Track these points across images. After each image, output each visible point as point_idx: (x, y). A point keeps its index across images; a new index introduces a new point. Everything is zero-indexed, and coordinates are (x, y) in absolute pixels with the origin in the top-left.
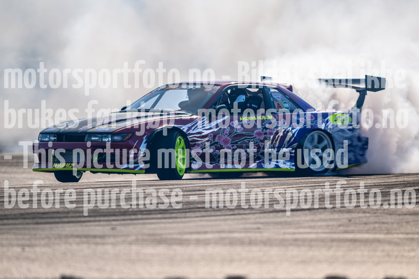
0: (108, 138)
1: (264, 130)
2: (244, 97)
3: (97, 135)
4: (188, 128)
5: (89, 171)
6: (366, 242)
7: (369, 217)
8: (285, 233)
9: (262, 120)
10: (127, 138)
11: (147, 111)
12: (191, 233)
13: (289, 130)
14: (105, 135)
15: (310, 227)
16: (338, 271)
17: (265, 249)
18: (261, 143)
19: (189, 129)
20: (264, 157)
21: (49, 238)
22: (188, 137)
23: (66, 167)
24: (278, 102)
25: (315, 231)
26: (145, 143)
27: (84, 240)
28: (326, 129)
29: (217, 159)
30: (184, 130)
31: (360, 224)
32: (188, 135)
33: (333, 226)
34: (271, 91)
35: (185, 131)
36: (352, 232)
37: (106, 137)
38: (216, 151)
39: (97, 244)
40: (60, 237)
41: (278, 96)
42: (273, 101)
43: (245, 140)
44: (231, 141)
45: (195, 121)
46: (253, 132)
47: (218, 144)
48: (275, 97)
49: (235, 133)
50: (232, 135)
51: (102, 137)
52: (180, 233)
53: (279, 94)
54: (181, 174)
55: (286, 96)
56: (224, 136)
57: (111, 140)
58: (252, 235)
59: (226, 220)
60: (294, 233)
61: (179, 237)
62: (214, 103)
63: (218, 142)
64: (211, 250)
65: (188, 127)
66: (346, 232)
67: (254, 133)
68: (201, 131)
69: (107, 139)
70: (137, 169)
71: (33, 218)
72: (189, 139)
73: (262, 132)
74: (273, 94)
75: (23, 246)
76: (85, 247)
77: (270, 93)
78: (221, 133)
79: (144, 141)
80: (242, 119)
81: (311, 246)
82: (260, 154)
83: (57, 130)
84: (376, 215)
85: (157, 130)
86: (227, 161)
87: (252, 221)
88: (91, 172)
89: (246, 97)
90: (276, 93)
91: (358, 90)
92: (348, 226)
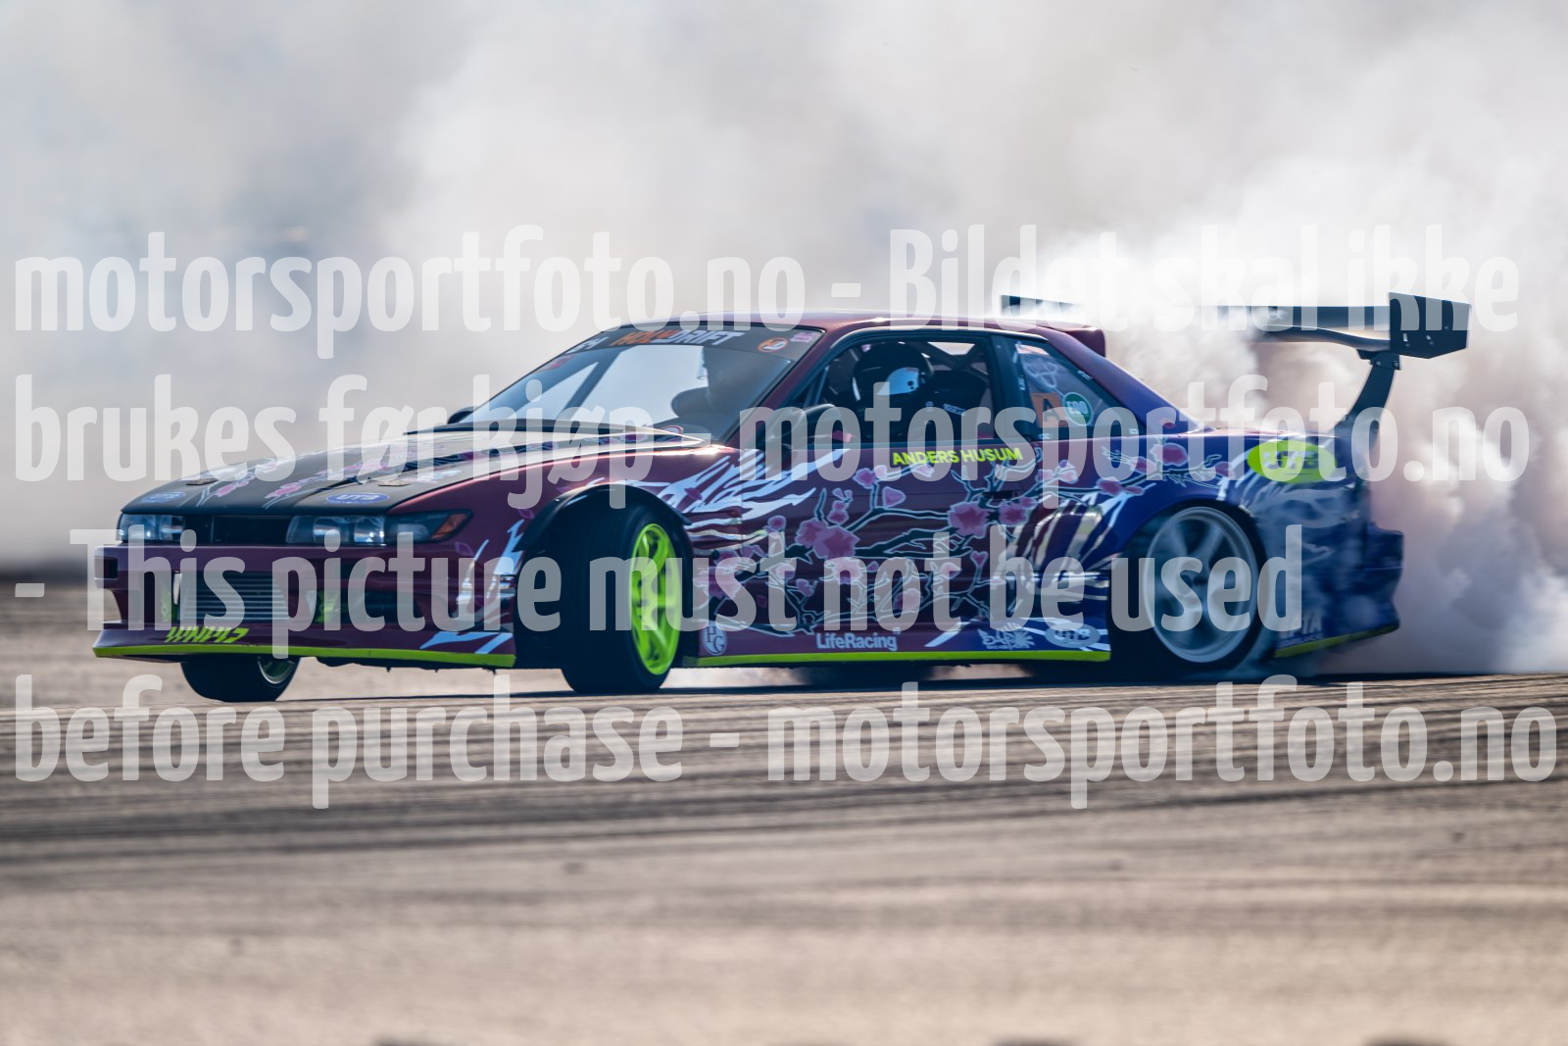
0: (373, 531)
1: (988, 504)
2: (913, 375)
3: (333, 518)
4: (685, 494)
5: (314, 658)
6: (1518, 916)
7: (1528, 824)
8: (1213, 886)
9: (979, 462)
10: (447, 529)
11: (548, 427)
12: (866, 884)
13: (1087, 502)
14: (362, 518)
15: (1309, 861)
16: (1415, 1025)
17: (1140, 942)
18: (975, 552)
19: (692, 495)
20: (989, 606)
21: (330, 902)
22: (686, 527)
23: (217, 641)
24: (1045, 396)
25: (1327, 874)
26: (516, 550)
27: (465, 910)
28: (1233, 499)
29: (802, 613)
30: (669, 502)
31: (1495, 849)
32: (686, 520)
33: (1394, 856)
34: (1020, 351)
35: (674, 506)
36: (1467, 879)
37: (367, 526)
38: (799, 581)
39: (511, 925)
40: (372, 899)
41: (1045, 373)
42: (1027, 392)
43: (913, 541)
44: (857, 546)
45: (717, 464)
46: (945, 511)
47: (807, 555)
48: (1035, 376)
49: (875, 512)
50: (857, 521)
51: (351, 528)
52: (822, 886)
53: (1050, 363)
54: (656, 671)
55: (1080, 372)
56: (831, 524)
57: (385, 537)
58: (1094, 893)
59: (993, 836)
60: (1249, 885)
61: (817, 898)
62: (794, 398)
63: (808, 547)
64: (939, 946)
65: (686, 490)
66: (1443, 880)
67: (948, 513)
68: (739, 504)
69: (372, 535)
70: (484, 651)
71: (274, 829)
72: (690, 535)
73: (979, 510)
74: (1026, 366)
75: (236, 935)
76: (465, 936)
77: (1015, 359)
78: (818, 512)
79: (513, 541)
80: (900, 460)
81: (1311, 934)
82: (973, 594)
83: (184, 498)
84: (1555, 815)
85: (562, 500)
86: (849, 622)
87: (1093, 838)
88: (321, 660)
89: (920, 376)
90: (1040, 359)
91: (1365, 350)
92: (1449, 856)
